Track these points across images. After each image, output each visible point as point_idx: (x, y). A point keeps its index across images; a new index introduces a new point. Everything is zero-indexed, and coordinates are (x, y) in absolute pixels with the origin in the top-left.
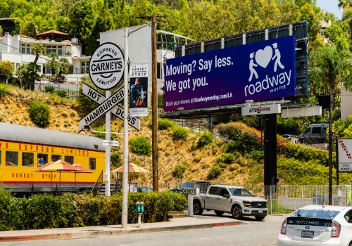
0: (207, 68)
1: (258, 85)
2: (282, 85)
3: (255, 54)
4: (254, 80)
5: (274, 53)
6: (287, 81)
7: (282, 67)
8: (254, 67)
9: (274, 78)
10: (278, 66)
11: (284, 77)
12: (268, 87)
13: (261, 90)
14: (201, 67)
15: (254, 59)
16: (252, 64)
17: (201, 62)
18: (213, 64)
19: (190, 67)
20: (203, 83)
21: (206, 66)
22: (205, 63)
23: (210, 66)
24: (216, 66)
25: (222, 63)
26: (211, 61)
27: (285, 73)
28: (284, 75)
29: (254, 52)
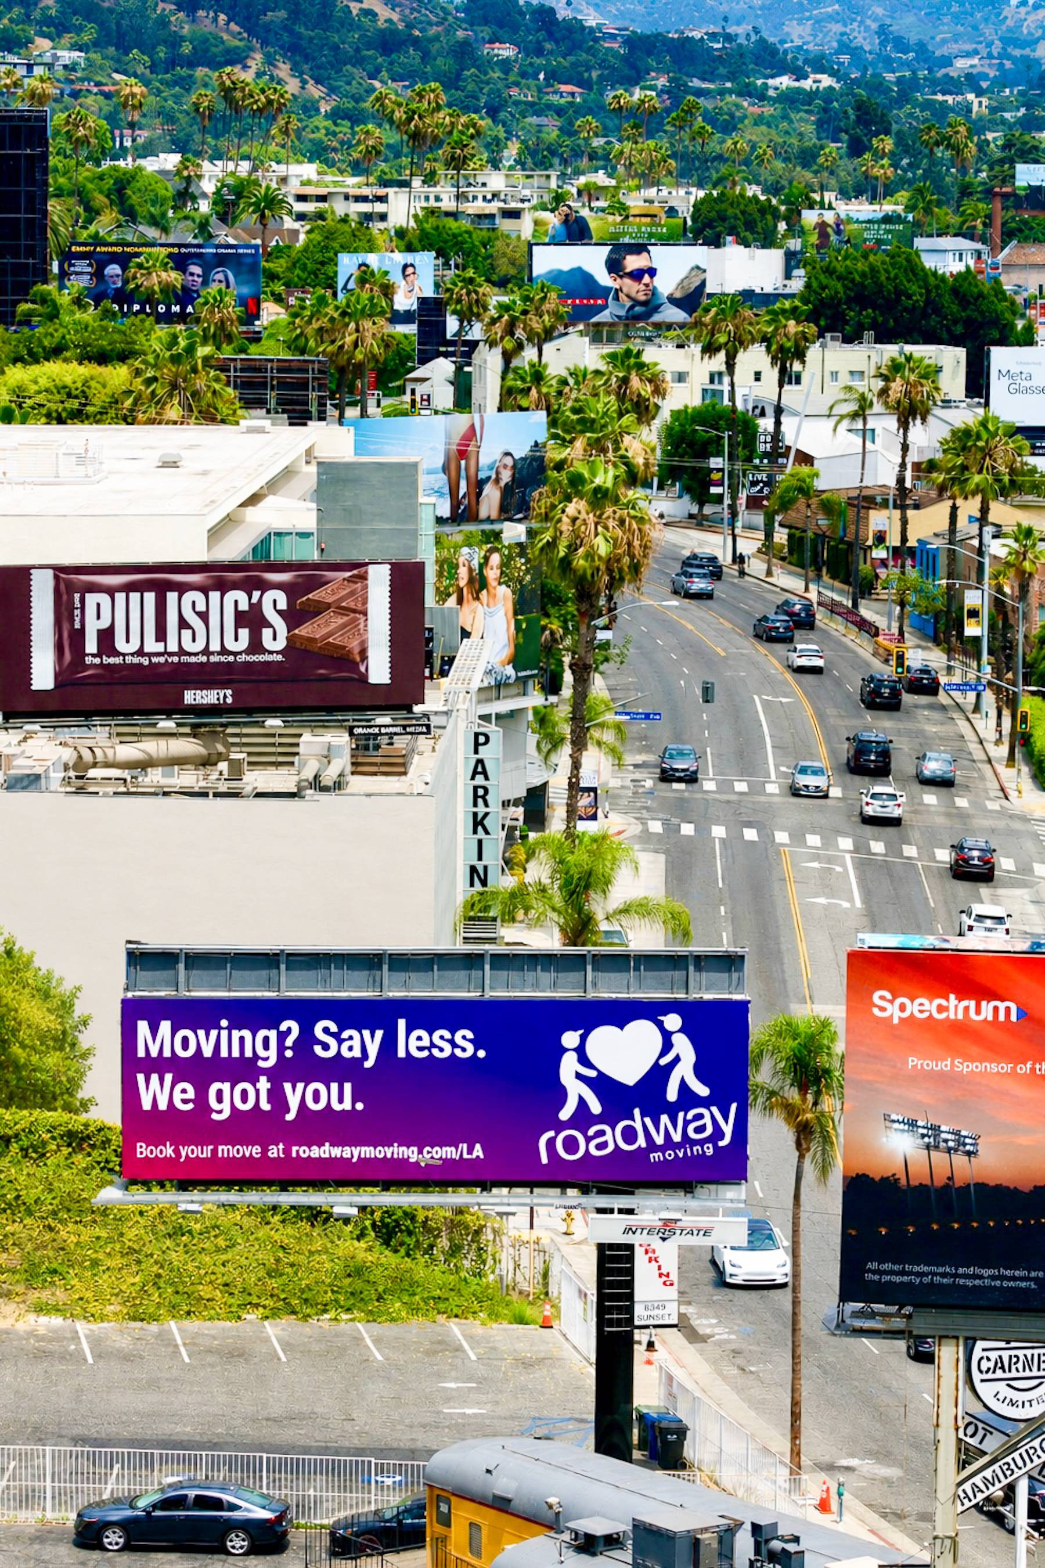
0: (357, 1053)
1: (602, 1133)
2: (701, 1142)
3: (583, 1039)
4: (582, 1118)
5: (667, 1046)
6: (718, 1134)
7: (703, 1091)
8: (579, 1076)
9: (664, 1119)
10: (683, 1084)
11: (707, 1120)
12: (641, 1142)
13: (611, 1148)
14: (326, 1047)
15: (581, 1051)
16: (569, 1065)
17: (326, 1030)
18: (389, 1044)
19: (266, 1041)
20: (341, 1100)
21: (350, 1048)
22: (345, 1035)
23: (373, 1050)
24: (401, 1053)
25: (433, 1045)
26: (379, 1034)
27: (714, 1109)
28: (709, 1115)
29: (581, 1032)
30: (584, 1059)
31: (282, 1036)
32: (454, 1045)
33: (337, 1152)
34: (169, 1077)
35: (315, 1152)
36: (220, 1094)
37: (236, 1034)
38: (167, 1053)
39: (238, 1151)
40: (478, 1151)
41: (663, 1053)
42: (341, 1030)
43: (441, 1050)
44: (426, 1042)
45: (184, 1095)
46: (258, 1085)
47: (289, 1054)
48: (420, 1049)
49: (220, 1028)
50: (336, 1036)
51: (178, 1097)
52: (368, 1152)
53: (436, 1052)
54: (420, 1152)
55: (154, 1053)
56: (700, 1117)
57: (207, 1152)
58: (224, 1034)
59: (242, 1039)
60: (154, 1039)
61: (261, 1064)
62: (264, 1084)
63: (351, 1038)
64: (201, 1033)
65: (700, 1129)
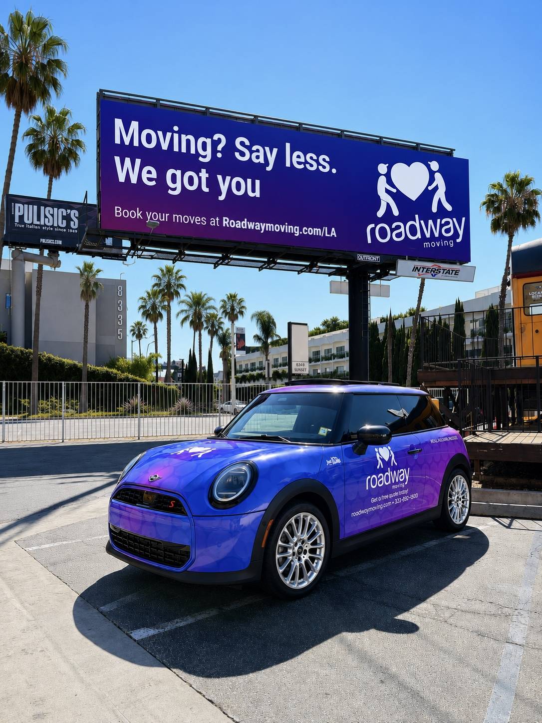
0: (262, 161)
1: (398, 227)
3: (389, 169)
4: (388, 217)
9: (430, 222)
13: (403, 238)
14: (242, 154)
17: (242, 143)
18: (281, 157)
19: (204, 144)
20: (253, 191)
21: (258, 157)
22: (254, 148)
23: (272, 159)
24: (288, 164)
25: (306, 162)
26: (275, 150)
27: (454, 219)
28: (452, 222)
29: (387, 165)
30: (390, 182)
31: (215, 144)
32: (319, 164)
33: (251, 226)
34: (138, 162)
35: (239, 225)
36: (174, 177)
37: (184, 138)
38: (136, 144)
39: (186, 219)
40: (333, 233)
41: (430, 183)
42: (252, 145)
43: (311, 165)
44: (302, 160)
45: (149, 175)
46: (200, 175)
47: (219, 155)
48: (299, 163)
49: (173, 132)
50: (249, 148)
51: (145, 176)
52: (269, 226)
53: (308, 166)
54: (301, 230)
55: (127, 142)
56: (448, 223)
57: (165, 217)
58: (176, 136)
59: (188, 141)
60: (127, 133)
61: (201, 159)
62: (204, 174)
63: (258, 151)
64: (160, 133)
65: (448, 231)
